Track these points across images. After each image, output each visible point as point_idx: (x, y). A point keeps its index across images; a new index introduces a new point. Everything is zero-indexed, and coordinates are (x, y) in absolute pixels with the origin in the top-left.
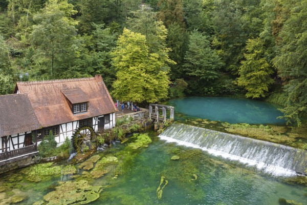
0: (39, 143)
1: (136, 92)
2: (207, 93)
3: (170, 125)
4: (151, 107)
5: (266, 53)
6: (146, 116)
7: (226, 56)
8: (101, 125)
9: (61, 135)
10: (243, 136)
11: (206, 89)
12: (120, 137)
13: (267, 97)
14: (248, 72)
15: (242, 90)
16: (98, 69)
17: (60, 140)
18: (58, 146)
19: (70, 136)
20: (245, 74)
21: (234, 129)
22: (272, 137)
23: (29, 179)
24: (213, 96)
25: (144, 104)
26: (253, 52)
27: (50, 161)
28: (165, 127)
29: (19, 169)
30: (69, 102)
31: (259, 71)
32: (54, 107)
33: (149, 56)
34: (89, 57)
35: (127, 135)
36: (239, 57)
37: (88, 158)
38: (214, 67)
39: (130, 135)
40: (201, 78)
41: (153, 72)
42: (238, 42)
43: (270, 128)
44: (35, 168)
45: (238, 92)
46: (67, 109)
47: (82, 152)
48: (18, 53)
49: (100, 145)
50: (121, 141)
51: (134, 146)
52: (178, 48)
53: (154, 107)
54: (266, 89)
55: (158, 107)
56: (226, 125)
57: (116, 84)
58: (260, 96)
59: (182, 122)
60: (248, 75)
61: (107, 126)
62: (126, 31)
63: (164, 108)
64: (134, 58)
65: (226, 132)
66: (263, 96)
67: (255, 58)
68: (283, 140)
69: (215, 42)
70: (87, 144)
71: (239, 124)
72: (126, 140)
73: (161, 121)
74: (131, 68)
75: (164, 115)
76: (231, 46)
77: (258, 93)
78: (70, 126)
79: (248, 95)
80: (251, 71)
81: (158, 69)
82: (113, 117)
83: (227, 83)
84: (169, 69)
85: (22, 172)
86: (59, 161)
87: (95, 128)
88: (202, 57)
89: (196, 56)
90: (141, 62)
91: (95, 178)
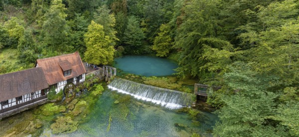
0: (48, 93)
1: (96, 59)
3: (114, 79)
4: (104, 67)
5: (171, 33)
6: (101, 73)
7: (148, 32)
8: (78, 81)
9: (58, 88)
10: (153, 86)
11: (134, 51)
12: (87, 87)
13: (168, 56)
14: (159, 43)
15: (155, 52)
16: (77, 42)
17: (58, 90)
18: (57, 93)
19: (62, 87)
20: (157, 44)
22: (169, 85)
25: (101, 65)
26: (163, 31)
27: (53, 102)
28: (111, 81)
29: (39, 106)
30: (62, 70)
32: (54, 73)
33: (104, 37)
34: (73, 36)
35: (91, 85)
36: (155, 33)
37: (71, 101)
38: (140, 39)
39: (93, 86)
41: (106, 47)
42: (156, 25)
43: (168, 79)
44: (46, 106)
45: (152, 53)
46: (61, 73)
47: (68, 97)
48: (37, 33)
49: (77, 93)
50: (88, 89)
51: (95, 93)
52: (121, 29)
53: (105, 68)
54: (168, 52)
55: (108, 67)
56: (144, 78)
57: (86, 54)
58: (164, 56)
59: (120, 77)
60: (159, 45)
61: (81, 81)
62: (93, 22)
63: (110, 69)
64: (96, 39)
65: (144, 83)
66: (166, 56)
67: (164, 35)
69: (143, 24)
70: (71, 93)
71: (151, 77)
72: (91, 88)
73: (109, 77)
74: (94, 46)
75: (111, 72)
76: (151, 27)
77: (163, 54)
78: (62, 83)
79: (157, 55)
81: (109, 44)
82: (84, 76)
83: (147, 48)
84: (115, 43)
85: (40, 108)
86: (58, 102)
87: (75, 83)
88: (134, 33)
89: (130, 32)
90: (100, 42)
91: (75, 116)
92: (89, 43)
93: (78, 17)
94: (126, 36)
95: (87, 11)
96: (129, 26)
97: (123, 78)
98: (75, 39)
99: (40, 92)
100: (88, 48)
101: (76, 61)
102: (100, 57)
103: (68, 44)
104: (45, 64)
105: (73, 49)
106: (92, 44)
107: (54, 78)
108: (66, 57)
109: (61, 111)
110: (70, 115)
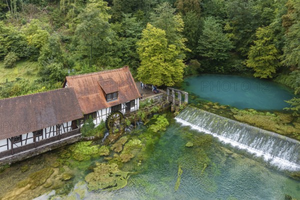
0: (82, 125)
1: (156, 77)
2: (218, 71)
3: (184, 108)
4: (168, 90)
5: (275, 40)
6: (164, 99)
7: (237, 40)
8: (128, 109)
9: (98, 119)
10: (251, 124)
11: (217, 68)
12: (143, 119)
13: (274, 78)
14: (256, 56)
15: (251, 71)
16: (126, 53)
17: (97, 122)
18: (96, 126)
19: (104, 118)
20: (254, 57)
21: (242, 115)
22: (278, 127)
23: (75, 157)
24: (223, 74)
25: (163, 87)
26: (262, 38)
27: (90, 140)
28: (181, 111)
29: (68, 146)
30: (104, 92)
31: (268, 55)
32: (92, 96)
33: (168, 47)
34: (119, 44)
35: (148, 116)
36: (249, 41)
37: (118, 139)
38: (225, 49)
39: (151, 118)
40: (213, 59)
41: (170, 61)
43: (276, 116)
44: (79, 146)
45: (247, 71)
46: (102, 97)
47: (113, 133)
48: (67, 40)
49: (127, 127)
50: (144, 122)
51: (155, 128)
52: (193, 35)
53: (171, 91)
54: (274, 71)
55: (174, 90)
56: (234, 110)
57: (140, 69)
58: (268, 76)
59: (195, 106)
60: (257, 59)
61: (132, 109)
62: (149, 26)
63: (179, 93)
65: (234, 119)
66: (271, 77)
67: (264, 44)
68: (289, 131)
69: (227, 27)
70: (118, 127)
71: (246, 109)
72: (148, 121)
73: (177, 105)
74: (152, 58)
75: (180, 98)
76: (242, 32)
77: (265, 74)
78: (104, 112)
79: (256, 75)
80: (260, 55)
81: (176, 57)
82: (137, 102)
83: (237, 64)
84: (184, 56)
85: (70, 148)
86: (97, 141)
87: (124, 111)
88: (214, 41)
89: (208, 40)
90: (161, 53)
91: (123, 163)
92: (144, 54)
93: (127, 19)
94: (201, 45)
95: (140, 11)
96: (206, 31)
97: (199, 107)
98: (123, 49)
99: (70, 124)
100: (143, 62)
101: (125, 79)
102: (162, 74)
103: (113, 56)
104: (79, 83)
105: (120, 63)
106: (150, 56)
107: (92, 103)
108: (110, 74)
109: (102, 154)
110: (117, 160)
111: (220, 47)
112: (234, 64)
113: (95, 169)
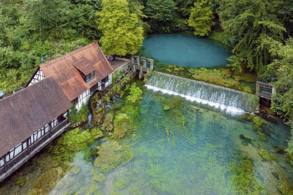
1: (121, 48)
2: (164, 31)
3: (152, 74)
4: (133, 58)
6: (130, 67)
8: (103, 85)
9: (79, 103)
12: (118, 92)
13: (209, 35)
14: (196, 17)
15: (192, 29)
17: (79, 106)
18: (78, 111)
19: (85, 101)
20: (194, 18)
21: (198, 75)
23: (70, 149)
27: (76, 127)
28: (149, 77)
30: (82, 74)
31: (205, 16)
33: (130, 16)
35: (123, 88)
38: (170, 11)
40: (160, 20)
43: (221, 71)
46: (81, 80)
47: (97, 114)
49: (107, 103)
50: (120, 95)
51: (132, 99)
53: (135, 59)
54: (209, 29)
55: (139, 58)
56: (191, 70)
58: (205, 34)
59: (159, 71)
60: (197, 19)
61: (107, 84)
63: (144, 60)
65: (194, 79)
66: (207, 35)
70: (100, 106)
71: (199, 68)
72: (123, 93)
73: (145, 72)
75: (145, 65)
77: (203, 32)
78: (84, 94)
79: (196, 34)
80: (199, 16)
82: (111, 76)
87: (100, 88)
90: (124, 23)
91: (121, 138)
97: (163, 71)
109: (97, 137)
110: (113, 138)
111: (166, 9)
112: (177, 24)
113: (98, 153)
